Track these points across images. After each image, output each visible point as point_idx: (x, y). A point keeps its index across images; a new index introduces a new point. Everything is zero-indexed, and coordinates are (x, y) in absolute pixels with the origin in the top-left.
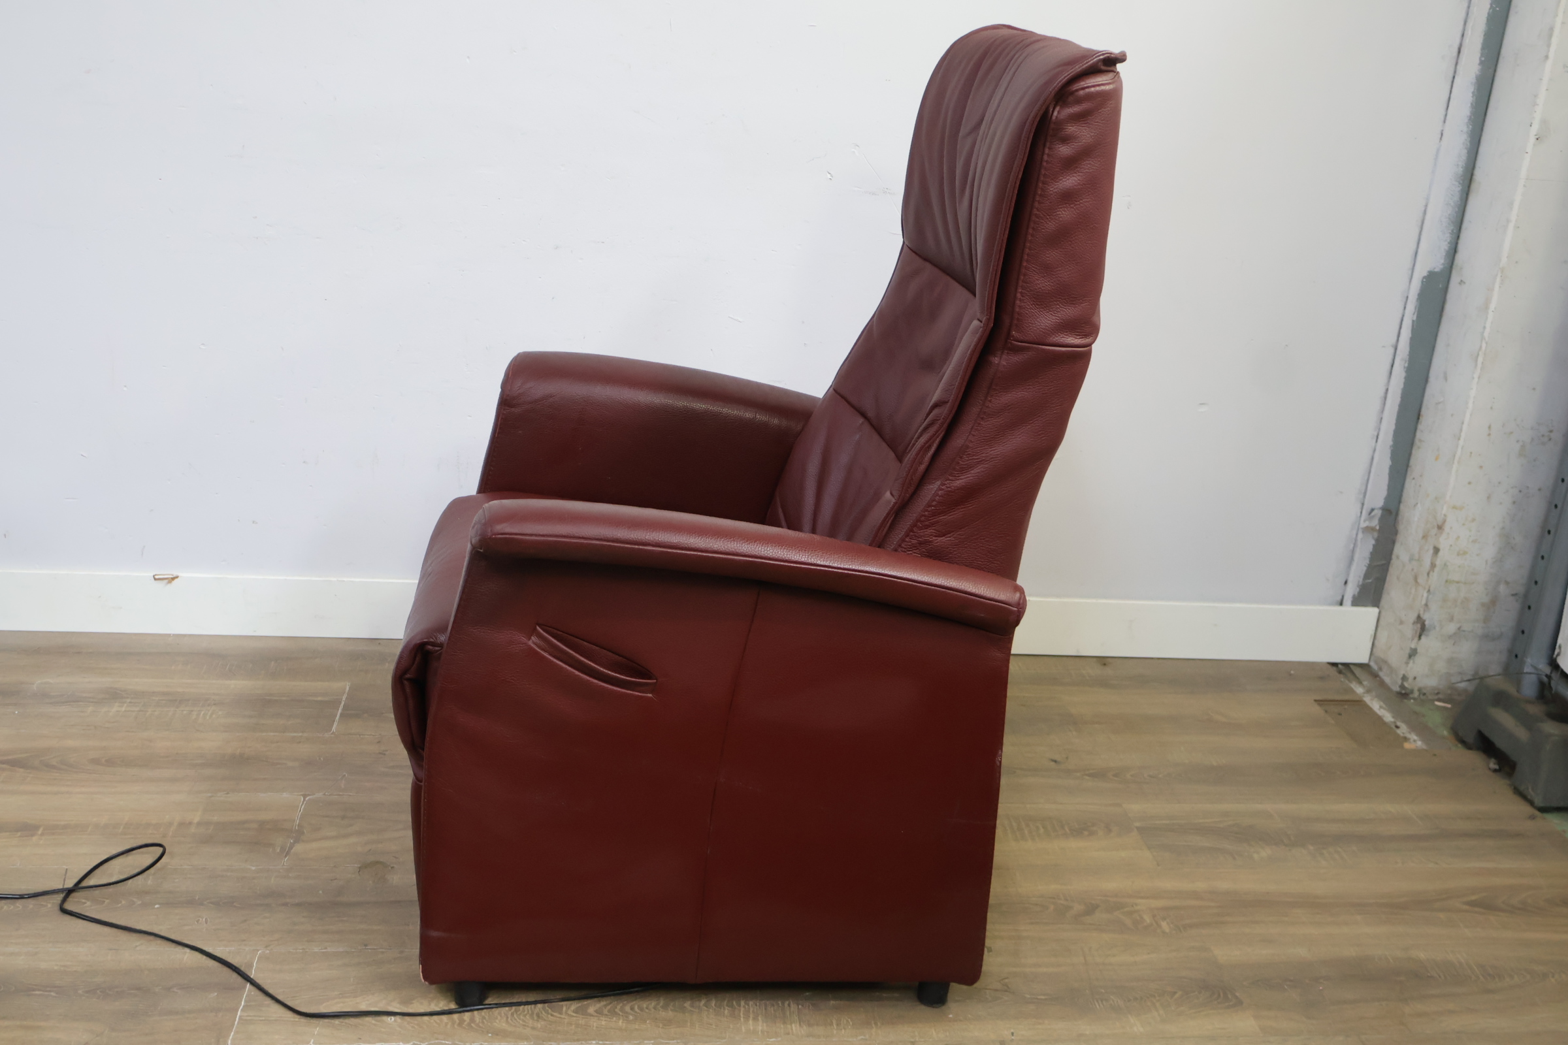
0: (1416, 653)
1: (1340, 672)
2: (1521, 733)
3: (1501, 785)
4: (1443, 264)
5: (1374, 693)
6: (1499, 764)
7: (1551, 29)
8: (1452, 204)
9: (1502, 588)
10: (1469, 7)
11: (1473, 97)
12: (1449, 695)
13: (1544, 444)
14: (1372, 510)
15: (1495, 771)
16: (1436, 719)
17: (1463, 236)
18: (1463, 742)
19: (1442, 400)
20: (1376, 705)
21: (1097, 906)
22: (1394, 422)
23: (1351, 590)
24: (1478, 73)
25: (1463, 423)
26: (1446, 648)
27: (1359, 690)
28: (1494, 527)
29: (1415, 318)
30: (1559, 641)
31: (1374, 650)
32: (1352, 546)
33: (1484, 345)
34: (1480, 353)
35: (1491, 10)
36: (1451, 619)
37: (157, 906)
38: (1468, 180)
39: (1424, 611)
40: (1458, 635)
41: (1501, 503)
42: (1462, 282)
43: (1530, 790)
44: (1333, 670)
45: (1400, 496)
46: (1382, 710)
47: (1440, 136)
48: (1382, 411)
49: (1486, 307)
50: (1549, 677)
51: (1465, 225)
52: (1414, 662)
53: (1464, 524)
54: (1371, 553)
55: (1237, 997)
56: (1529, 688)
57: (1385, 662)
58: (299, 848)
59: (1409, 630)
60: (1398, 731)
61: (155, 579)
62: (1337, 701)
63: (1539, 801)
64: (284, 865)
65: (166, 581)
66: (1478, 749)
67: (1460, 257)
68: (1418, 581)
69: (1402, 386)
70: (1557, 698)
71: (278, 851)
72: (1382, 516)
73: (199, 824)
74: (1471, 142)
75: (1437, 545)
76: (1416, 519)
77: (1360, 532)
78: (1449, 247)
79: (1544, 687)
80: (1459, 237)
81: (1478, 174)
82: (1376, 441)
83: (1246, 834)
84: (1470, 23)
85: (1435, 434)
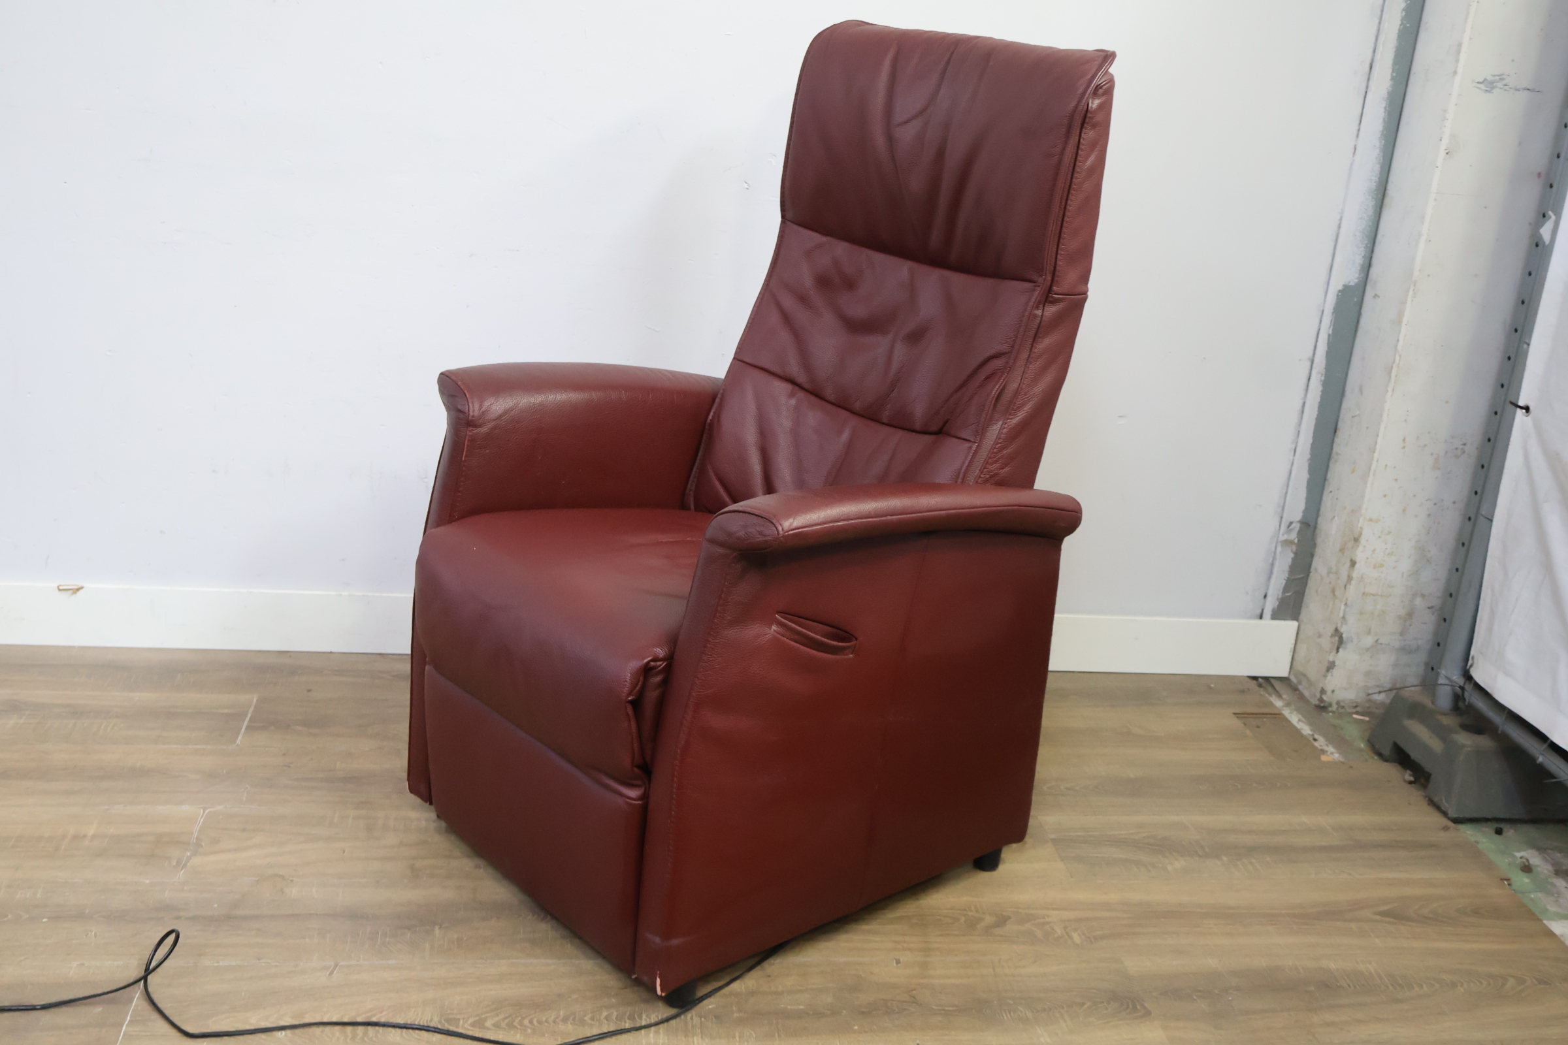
0: (1335, 666)
1: (1260, 685)
2: (1436, 745)
3: (1415, 796)
4: (1358, 278)
5: (1293, 707)
6: (1414, 775)
7: (1460, 45)
8: (1366, 218)
9: (1418, 601)
10: (1380, 23)
11: (1385, 112)
12: (1366, 708)
13: (1457, 457)
14: (1291, 523)
15: (1410, 783)
16: (1354, 734)
17: (1377, 249)
18: (1380, 755)
19: (1358, 413)
20: (1294, 718)
21: (1009, 918)
22: (1312, 435)
23: (1271, 604)
24: (1390, 87)
25: (1378, 436)
26: (1364, 661)
27: (1278, 703)
28: (1410, 540)
29: (1331, 332)
30: (1472, 653)
31: (1294, 663)
32: (1271, 559)
33: (1397, 358)
34: (1394, 366)
36: (1369, 632)
37: (45, 920)
38: (1381, 194)
39: (1342, 623)
40: (1376, 648)
41: (1416, 516)
42: (1376, 296)
43: (1444, 801)
44: (1253, 683)
45: (1319, 510)
46: (1300, 723)
47: (1353, 151)
48: (1300, 424)
49: (1400, 320)
50: (1462, 688)
51: (1379, 237)
52: (1332, 675)
53: (1380, 537)
54: (1291, 567)
55: (1145, 1008)
56: (1444, 699)
57: (1304, 675)
58: (196, 861)
59: (1327, 642)
60: (1316, 744)
61: (60, 590)
62: (1256, 714)
63: (1453, 813)
64: (179, 878)
65: (70, 592)
66: (1394, 762)
67: (1374, 271)
68: (1336, 593)
69: (1319, 399)
70: (1471, 709)
71: (174, 864)
72: (1300, 527)
73: (94, 837)
74: (1384, 157)
75: (1353, 559)
76: (1333, 532)
77: (1279, 545)
78: (1363, 261)
79: (1458, 698)
80: (1372, 251)
81: (1391, 187)
82: (1294, 455)
83: (1161, 846)
84: (1381, 39)
85: (1351, 447)
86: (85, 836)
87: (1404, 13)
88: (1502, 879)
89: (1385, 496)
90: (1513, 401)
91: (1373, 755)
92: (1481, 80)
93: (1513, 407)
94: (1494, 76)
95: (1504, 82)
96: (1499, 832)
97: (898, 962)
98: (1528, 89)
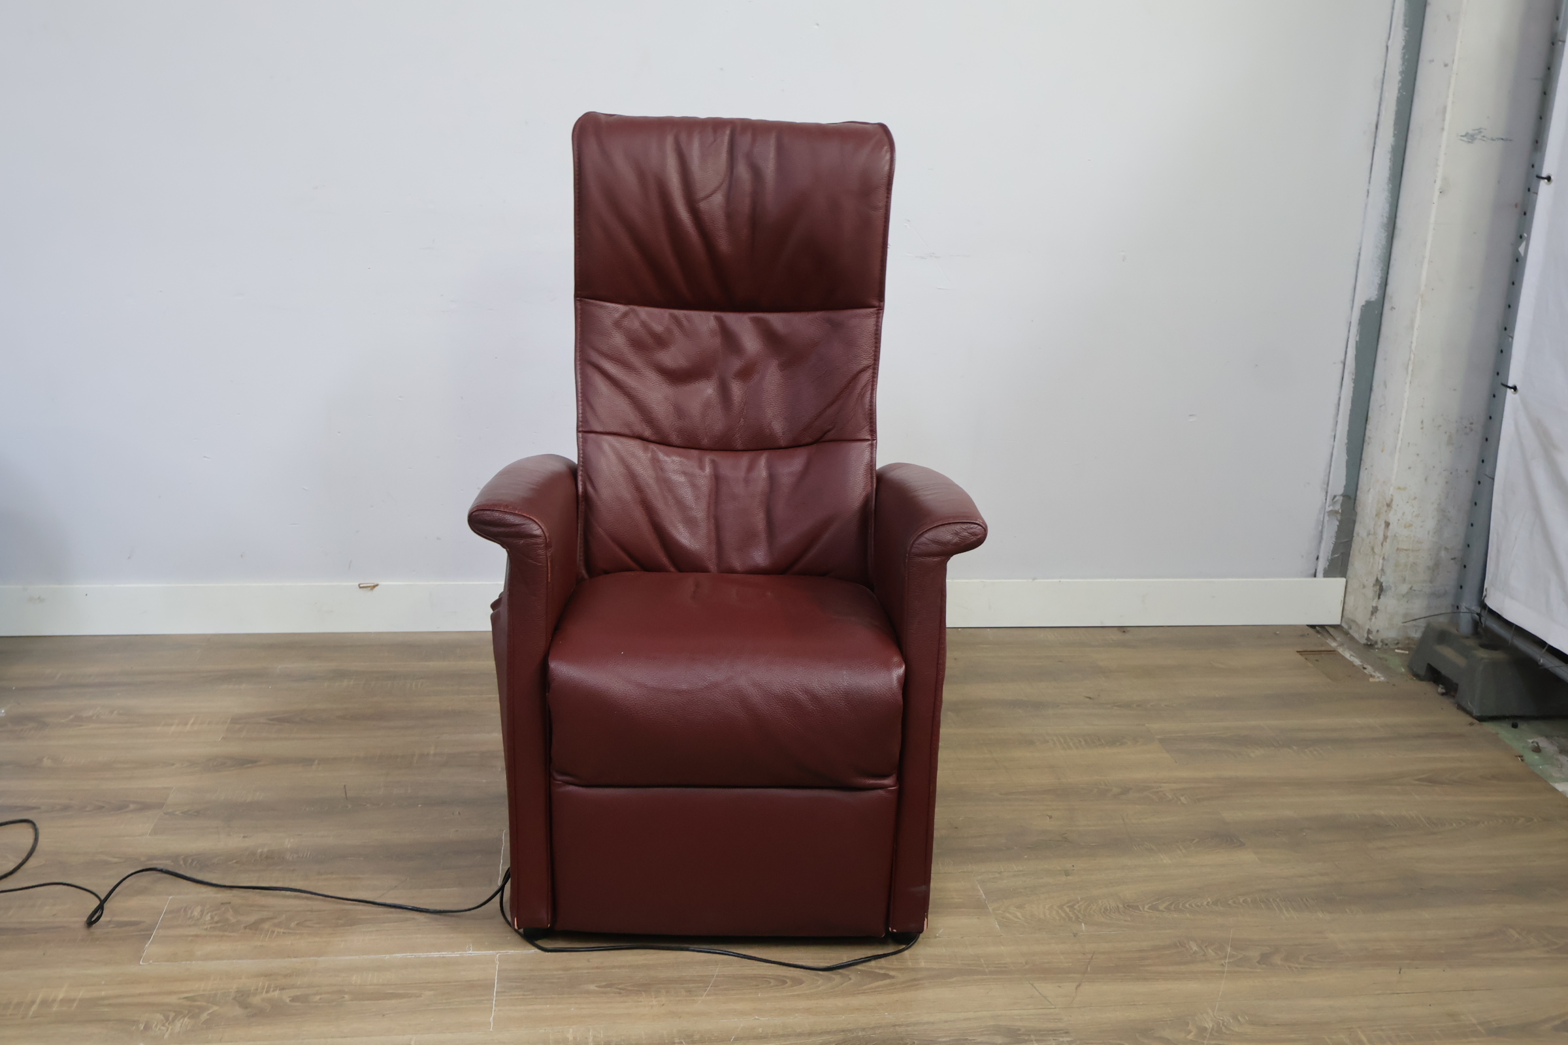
0: (1378, 610)
1: (1318, 632)
2: (1461, 661)
3: (1447, 703)
4: (1377, 295)
5: (1346, 646)
6: (1446, 689)
7: (1445, 108)
8: (1381, 247)
9: (1443, 554)
10: (1381, 93)
11: (1390, 162)
12: (1405, 643)
13: (1467, 434)
14: (1335, 497)
15: (1443, 694)
16: (1396, 663)
17: (1391, 271)
18: (1417, 676)
19: (1384, 403)
20: (1347, 655)
21: (1131, 789)
22: (1347, 423)
23: (1322, 565)
24: (1392, 143)
25: (1400, 419)
26: (1402, 605)
27: (1334, 644)
28: (1432, 503)
29: (1358, 339)
30: (1486, 585)
31: (1344, 613)
32: (1320, 528)
33: (1412, 356)
34: (1410, 363)
35: (1399, 95)
36: (1404, 581)
37: (420, 806)
38: (1392, 228)
39: (1381, 576)
40: (1410, 594)
41: (1436, 484)
42: (1393, 308)
43: (1469, 703)
44: (1311, 631)
45: (1357, 484)
46: (1352, 657)
47: (1367, 194)
48: (1337, 415)
49: (1412, 327)
50: (1479, 615)
51: (1392, 262)
52: (1376, 618)
53: (1408, 502)
54: (1337, 532)
56: (1465, 624)
57: (1354, 621)
59: (1370, 592)
60: (1365, 671)
61: (360, 587)
62: (1315, 651)
63: (1476, 713)
65: (369, 589)
66: (1429, 680)
67: (1390, 289)
68: (1375, 551)
69: (1351, 394)
70: (1487, 630)
72: (1343, 500)
73: (435, 755)
74: (1392, 198)
75: (1387, 521)
76: (1370, 501)
77: (1326, 514)
78: (1381, 281)
79: (1476, 624)
80: (1388, 273)
81: (1400, 222)
82: (1334, 441)
83: (1243, 741)
84: (1383, 107)
85: (1380, 431)
86: (428, 754)
87: (1400, 84)
88: (1516, 756)
89: (1410, 468)
90: (1504, 383)
91: (1412, 677)
92: (1464, 134)
93: (1504, 388)
94: (1473, 130)
95: (1482, 134)
96: (1515, 726)
97: (1051, 817)
98: (1502, 139)
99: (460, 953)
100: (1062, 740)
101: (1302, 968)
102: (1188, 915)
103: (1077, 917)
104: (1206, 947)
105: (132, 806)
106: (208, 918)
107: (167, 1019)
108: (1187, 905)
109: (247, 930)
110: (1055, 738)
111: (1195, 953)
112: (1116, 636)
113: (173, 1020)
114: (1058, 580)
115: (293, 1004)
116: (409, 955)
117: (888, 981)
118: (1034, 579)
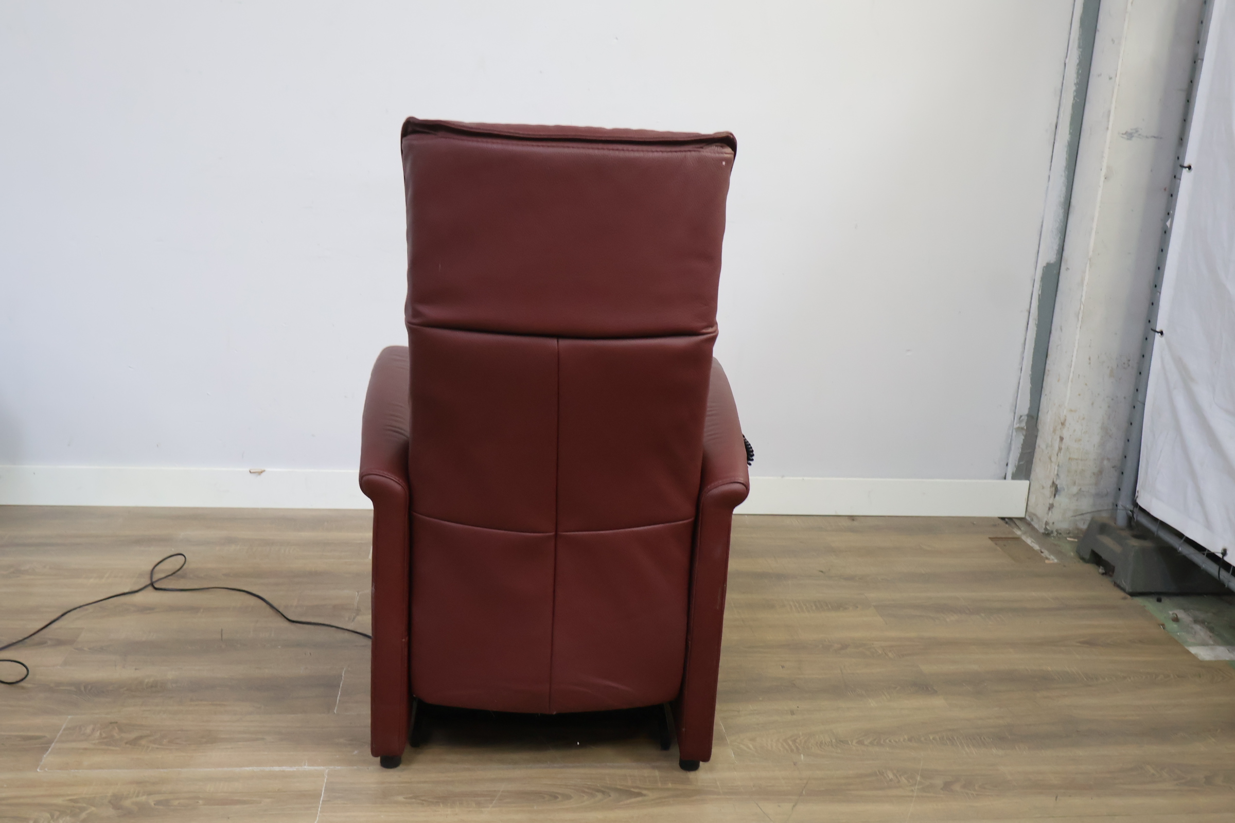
0: (1054, 506)
1: (1007, 523)
2: (1117, 548)
3: (1106, 581)
4: (1056, 258)
5: (1028, 534)
6: (1105, 570)
7: (1109, 112)
8: (1059, 220)
9: (1105, 462)
10: (1060, 99)
11: (1067, 152)
12: (1075, 533)
13: (1125, 369)
14: (1021, 416)
15: (1103, 574)
16: (1067, 548)
17: (1067, 239)
18: (1083, 559)
19: (1060, 343)
20: (1029, 541)
22: (1031, 359)
23: (1011, 470)
24: (1069, 140)
25: (1072, 356)
26: (1072, 503)
27: (1018, 533)
28: (1097, 423)
29: (1040, 293)
30: (1138, 489)
31: (1028, 509)
32: (1010, 440)
33: (1082, 307)
34: (1080, 311)
35: (1074, 102)
36: (1074, 484)
37: (279, 647)
38: (1067, 205)
39: (1057, 478)
40: (1080, 494)
41: (1101, 407)
42: (1068, 269)
43: (1123, 581)
44: (1001, 522)
45: (1039, 407)
46: (1033, 543)
47: (1048, 179)
48: (1023, 352)
49: (1082, 283)
50: (1132, 512)
51: (1068, 232)
52: (1052, 512)
53: (1078, 422)
54: (1022, 445)
56: (1121, 520)
57: (1035, 515)
58: (358, 619)
59: (1048, 491)
60: (1042, 555)
61: (250, 472)
62: (1003, 538)
63: (1128, 589)
65: (257, 474)
66: (1093, 563)
67: (1066, 253)
68: (1052, 460)
69: (1035, 336)
70: (1139, 524)
72: (1027, 420)
73: (296, 607)
74: (1068, 182)
75: (1062, 436)
76: (1048, 421)
77: (1014, 431)
78: (1059, 247)
79: (1130, 519)
80: (1064, 241)
81: (1073, 200)
82: (1021, 372)
83: (942, 609)
84: (1062, 110)
85: (1057, 365)
86: (291, 606)
87: (1075, 93)
88: (1159, 625)
90: (1154, 329)
91: (1079, 560)
92: (1124, 132)
93: (1153, 332)
94: (1131, 129)
95: (1139, 133)
96: (1159, 600)
99: (297, 767)
100: (797, 605)
101: (977, 795)
102: (888, 749)
103: (797, 748)
104: (900, 776)
105: (49, 642)
106: (98, 734)
107: (52, 816)
108: (887, 741)
109: (127, 746)
110: (792, 603)
111: (891, 780)
112: (848, 523)
113: (58, 818)
114: (801, 478)
115: (157, 807)
116: (256, 769)
117: (640, 799)
118: (783, 476)
